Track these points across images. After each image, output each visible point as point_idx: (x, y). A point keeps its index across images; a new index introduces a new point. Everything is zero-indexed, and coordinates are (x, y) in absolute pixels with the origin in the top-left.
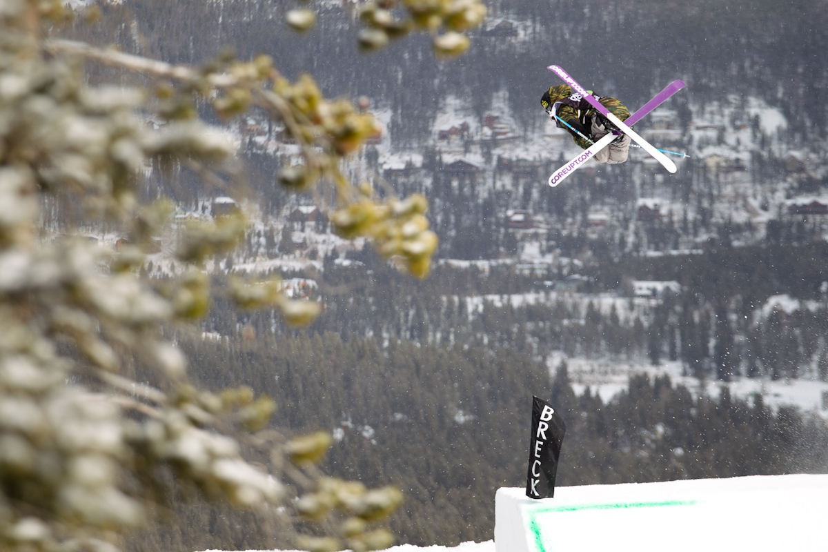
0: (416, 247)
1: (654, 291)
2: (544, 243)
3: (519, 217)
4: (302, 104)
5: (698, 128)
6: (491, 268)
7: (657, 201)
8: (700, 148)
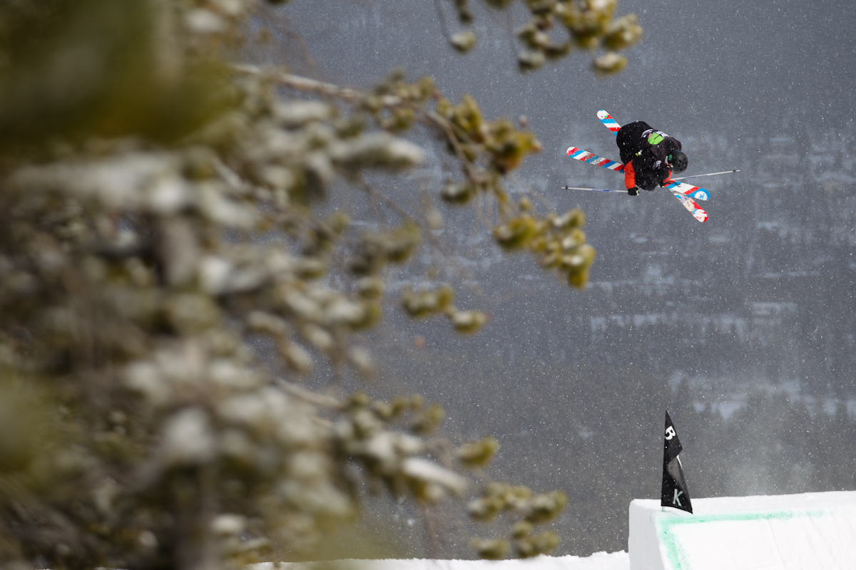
0: (576, 260)
1: (772, 311)
2: (666, 265)
3: (642, 240)
4: (464, 123)
5: (816, 154)
6: (615, 289)
7: (776, 224)
8: (817, 172)
